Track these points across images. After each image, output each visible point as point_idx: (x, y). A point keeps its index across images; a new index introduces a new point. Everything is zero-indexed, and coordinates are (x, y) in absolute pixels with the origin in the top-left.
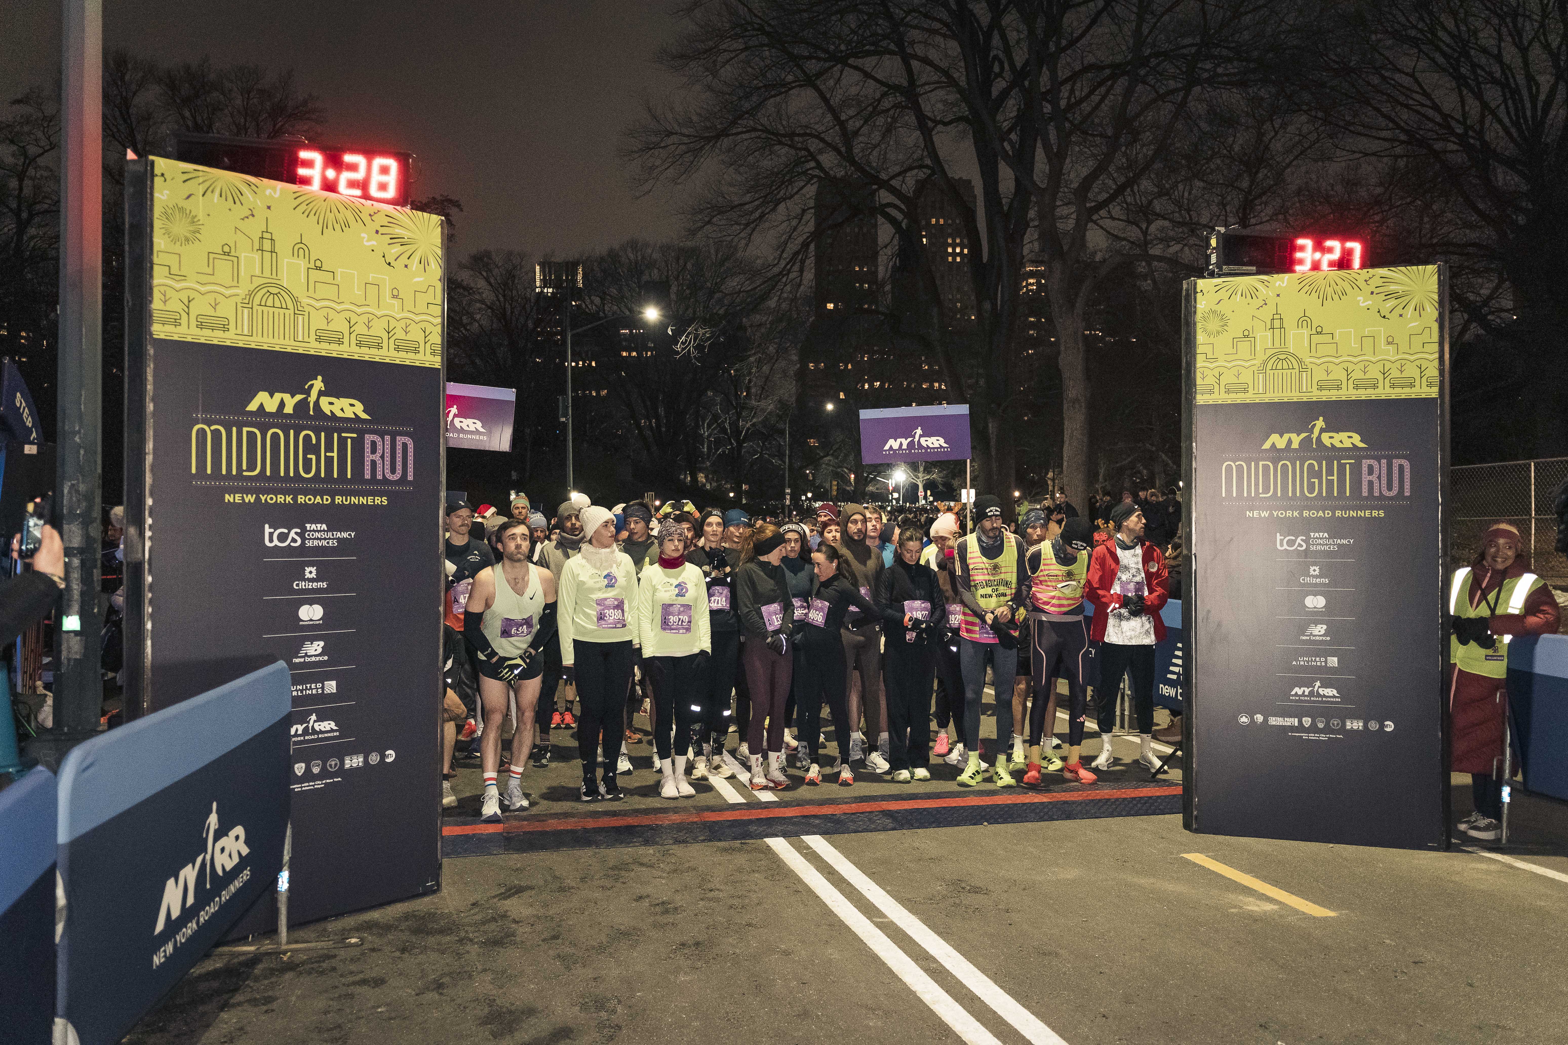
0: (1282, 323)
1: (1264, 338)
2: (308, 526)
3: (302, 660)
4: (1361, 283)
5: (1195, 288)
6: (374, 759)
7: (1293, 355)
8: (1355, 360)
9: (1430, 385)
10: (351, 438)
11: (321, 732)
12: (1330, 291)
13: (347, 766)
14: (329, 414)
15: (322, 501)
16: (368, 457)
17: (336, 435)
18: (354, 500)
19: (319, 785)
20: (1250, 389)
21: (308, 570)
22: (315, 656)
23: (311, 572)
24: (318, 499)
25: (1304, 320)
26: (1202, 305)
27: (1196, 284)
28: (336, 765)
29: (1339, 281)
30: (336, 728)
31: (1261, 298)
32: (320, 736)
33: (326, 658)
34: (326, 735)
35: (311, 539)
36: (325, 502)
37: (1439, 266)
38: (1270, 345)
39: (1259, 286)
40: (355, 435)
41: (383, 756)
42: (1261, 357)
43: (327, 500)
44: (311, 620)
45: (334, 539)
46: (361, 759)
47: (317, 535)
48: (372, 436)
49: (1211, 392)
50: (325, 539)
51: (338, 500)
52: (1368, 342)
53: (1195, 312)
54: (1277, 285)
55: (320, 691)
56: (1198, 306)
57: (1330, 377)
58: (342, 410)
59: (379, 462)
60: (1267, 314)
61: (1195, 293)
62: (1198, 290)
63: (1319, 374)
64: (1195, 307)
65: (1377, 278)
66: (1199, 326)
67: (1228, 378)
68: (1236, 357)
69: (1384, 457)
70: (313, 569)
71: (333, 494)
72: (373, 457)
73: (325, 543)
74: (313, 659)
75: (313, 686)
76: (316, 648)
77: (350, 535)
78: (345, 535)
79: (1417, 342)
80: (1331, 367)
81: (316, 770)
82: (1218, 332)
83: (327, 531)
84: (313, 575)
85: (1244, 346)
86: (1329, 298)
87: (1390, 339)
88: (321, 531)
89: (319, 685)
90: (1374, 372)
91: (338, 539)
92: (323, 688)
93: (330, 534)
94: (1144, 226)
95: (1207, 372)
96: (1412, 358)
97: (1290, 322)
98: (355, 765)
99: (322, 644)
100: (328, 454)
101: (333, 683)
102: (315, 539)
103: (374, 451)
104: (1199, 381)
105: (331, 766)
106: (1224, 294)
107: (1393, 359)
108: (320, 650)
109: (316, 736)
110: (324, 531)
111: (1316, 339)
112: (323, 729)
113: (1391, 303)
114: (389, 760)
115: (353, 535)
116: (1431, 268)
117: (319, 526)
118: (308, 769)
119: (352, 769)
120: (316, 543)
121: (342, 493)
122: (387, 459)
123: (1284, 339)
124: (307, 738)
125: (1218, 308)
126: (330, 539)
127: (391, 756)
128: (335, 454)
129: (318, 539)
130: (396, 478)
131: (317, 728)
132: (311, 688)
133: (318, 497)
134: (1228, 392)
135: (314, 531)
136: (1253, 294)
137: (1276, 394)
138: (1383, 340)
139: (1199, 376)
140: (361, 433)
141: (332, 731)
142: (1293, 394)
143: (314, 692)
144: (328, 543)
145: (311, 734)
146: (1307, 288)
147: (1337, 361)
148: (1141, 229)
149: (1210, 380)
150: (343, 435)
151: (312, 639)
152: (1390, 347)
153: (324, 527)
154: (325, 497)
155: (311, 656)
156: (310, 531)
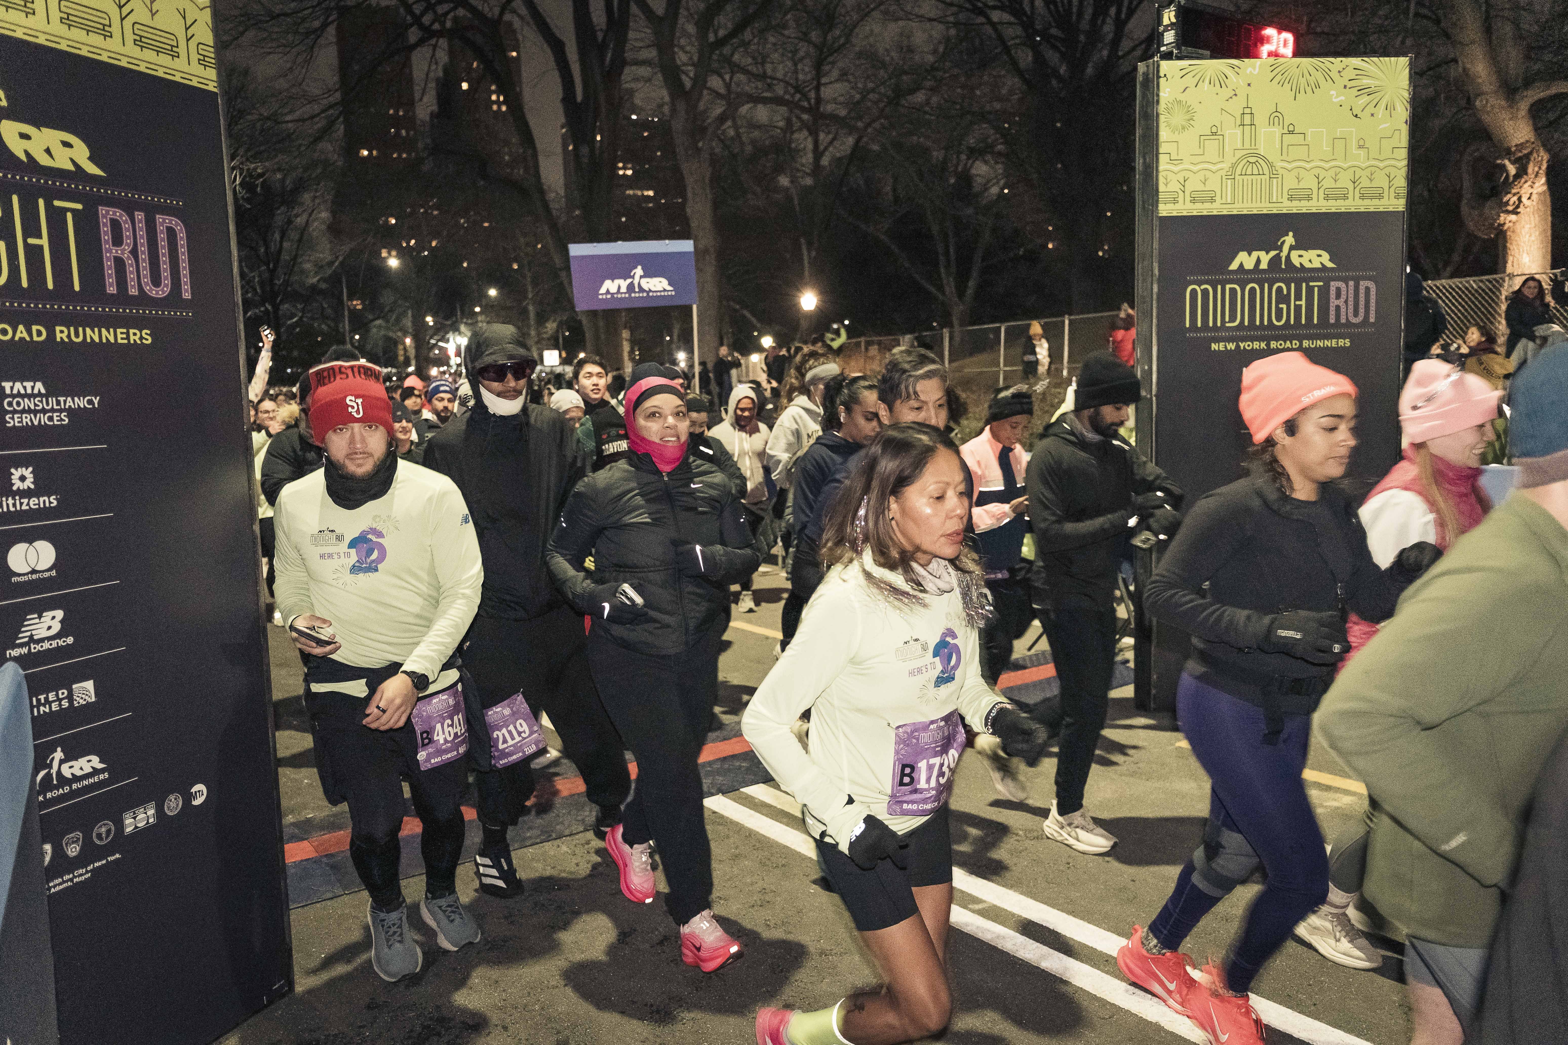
0: (1252, 119)
1: (1233, 135)
2: (7, 385)
3: (25, 650)
4: (1334, 75)
5: (1158, 71)
6: (174, 805)
7: (1264, 158)
8: (1327, 166)
9: (1397, 197)
10: (73, 211)
11: (76, 779)
12: (1303, 81)
13: (129, 830)
14: (23, 158)
15: (30, 335)
16: (110, 251)
17: (41, 202)
18: (92, 335)
19: (82, 875)
20: (1218, 198)
21: (16, 473)
22: (49, 639)
23: (23, 478)
24: (21, 332)
25: (1276, 116)
26: (1167, 92)
27: (1158, 66)
28: (108, 832)
29: (1313, 71)
30: (102, 766)
31: (1231, 87)
32: (74, 786)
33: (70, 640)
34: (86, 783)
35: (15, 412)
36: (35, 338)
37: (1411, 59)
38: (1239, 146)
39: (1230, 72)
40: (79, 206)
41: (188, 797)
42: (1230, 159)
43: (39, 333)
44: (34, 571)
45: (61, 411)
46: (151, 812)
47: (26, 403)
48: (111, 211)
49: (1175, 201)
50: (44, 411)
51: (61, 333)
52: (1340, 144)
53: (1158, 102)
54: (1248, 71)
55: (65, 704)
56: (1161, 94)
57: (1301, 186)
58: (48, 151)
59: (130, 262)
60: (1236, 106)
61: (1159, 77)
62: (1162, 74)
63: (1290, 182)
64: (1158, 95)
65: (1350, 69)
66: (1162, 118)
67: (1194, 184)
68: (1201, 159)
69: (1352, 279)
70: (28, 472)
71: (50, 322)
72: (116, 252)
73: (44, 419)
74: (46, 645)
75: (52, 696)
76: (51, 623)
77: (90, 402)
78: (81, 402)
79: (1387, 145)
80: (1303, 173)
81: (73, 851)
82: (1183, 128)
83: (47, 396)
84: (29, 483)
85: (1212, 146)
86: (1302, 91)
87: (1361, 143)
88: (34, 396)
89: (63, 693)
90: (1345, 182)
91: (70, 412)
92: (70, 697)
93: (52, 401)
94: (727, 77)
95: (1170, 176)
96: (1381, 165)
97: (1261, 119)
98: (141, 825)
99: (59, 614)
100: (31, 241)
101: (89, 685)
102: (24, 411)
103: (118, 240)
104: (1162, 188)
105: (99, 836)
106: (1189, 81)
107: (1363, 166)
108: (57, 627)
109: (67, 789)
110: (40, 394)
111: (1288, 139)
112: (79, 773)
113: (1365, 99)
114: (198, 802)
115: (96, 401)
116: (1403, 61)
117: (29, 385)
118: (58, 851)
119: (138, 833)
120: (26, 419)
121: (70, 321)
122: (144, 256)
123: (1254, 138)
124: (49, 795)
125: (1182, 97)
126: (53, 410)
127: (200, 792)
128: (44, 242)
129: (29, 411)
130: (161, 295)
131: (66, 772)
132: (47, 702)
133: (21, 328)
134: (1194, 201)
135: (19, 395)
136: (1221, 81)
137: (1245, 205)
138: (1354, 144)
139: (1161, 180)
140: (91, 203)
141: (96, 772)
142: (1263, 205)
143: (55, 707)
144: (51, 419)
145: (57, 788)
146: (1279, 77)
147: (1308, 166)
148: (724, 80)
149: (1174, 186)
150: (57, 203)
151: (40, 608)
152: (1362, 152)
153: (39, 386)
154: (35, 328)
155: (42, 640)
156: (13, 396)
